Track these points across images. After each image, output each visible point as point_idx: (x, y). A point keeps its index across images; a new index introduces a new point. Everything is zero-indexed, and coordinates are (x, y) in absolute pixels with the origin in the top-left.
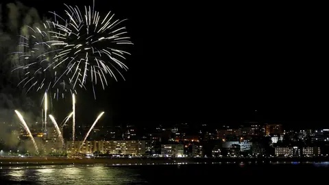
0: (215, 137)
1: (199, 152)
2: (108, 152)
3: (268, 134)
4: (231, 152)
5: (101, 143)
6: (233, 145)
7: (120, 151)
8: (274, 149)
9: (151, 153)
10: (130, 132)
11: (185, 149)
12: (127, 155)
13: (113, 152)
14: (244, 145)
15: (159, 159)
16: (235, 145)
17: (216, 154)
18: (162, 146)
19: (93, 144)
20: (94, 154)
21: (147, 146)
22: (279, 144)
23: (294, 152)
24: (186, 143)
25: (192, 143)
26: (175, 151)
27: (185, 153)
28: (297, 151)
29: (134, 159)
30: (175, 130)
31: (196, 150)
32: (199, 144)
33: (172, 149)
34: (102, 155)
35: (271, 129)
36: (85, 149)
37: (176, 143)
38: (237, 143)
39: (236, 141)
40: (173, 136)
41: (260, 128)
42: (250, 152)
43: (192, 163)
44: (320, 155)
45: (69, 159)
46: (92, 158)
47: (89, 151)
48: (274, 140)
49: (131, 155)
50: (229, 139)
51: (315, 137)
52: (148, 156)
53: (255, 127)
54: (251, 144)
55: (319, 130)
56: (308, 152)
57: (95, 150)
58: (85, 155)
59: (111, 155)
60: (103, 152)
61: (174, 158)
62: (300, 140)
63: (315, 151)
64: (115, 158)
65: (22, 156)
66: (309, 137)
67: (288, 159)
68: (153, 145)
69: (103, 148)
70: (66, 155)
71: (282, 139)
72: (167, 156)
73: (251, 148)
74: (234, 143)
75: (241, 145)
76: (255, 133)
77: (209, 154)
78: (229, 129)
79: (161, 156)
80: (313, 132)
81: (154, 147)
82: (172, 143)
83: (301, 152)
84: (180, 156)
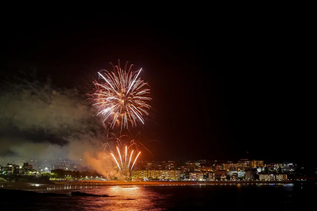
0: (223, 168)
1: (212, 177)
2: (157, 177)
3: (255, 167)
4: (232, 178)
5: (153, 172)
6: (234, 173)
7: (164, 177)
8: (259, 176)
9: (183, 178)
10: (170, 165)
11: (204, 176)
12: (168, 179)
13: (160, 178)
14: (241, 173)
15: (188, 182)
16: (235, 173)
17: (223, 179)
18: (190, 174)
19: (148, 172)
20: (148, 178)
21: (181, 174)
22: (262, 173)
23: (271, 178)
24: (205, 172)
25: (208, 172)
26: (198, 177)
27: (204, 178)
28: (273, 177)
29: (173, 182)
30: (198, 164)
31: (211, 176)
32: (212, 173)
33: (196, 176)
34: (153, 179)
35: (257, 163)
36: (143, 175)
37: (199, 172)
38: (236, 172)
39: (236, 171)
40: (197, 167)
41: (250, 163)
42: (244, 177)
43: (208, 184)
44: (287, 179)
45: (133, 182)
46: (147, 181)
47: (145, 177)
48: (259, 170)
49: (171, 179)
50: (231, 169)
51: (284, 168)
52: (182, 180)
53: (247, 162)
54: (244, 173)
55: (286, 164)
56: (280, 178)
57: (149, 176)
58: (142, 179)
59: (159, 179)
60: (153, 177)
61: (197, 181)
62: (275, 170)
63: (284, 177)
64: (161, 181)
65: (104, 180)
66: (280, 169)
67: (267, 182)
68: (184, 173)
69: (153, 175)
70: (131, 179)
71: (263, 169)
72: (193, 180)
73: (245, 175)
74: (234, 172)
75: (238, 173)
76: (247, 166)
77: (219, 179)
78: (231, 163)
79: (189, 180)
80: (283, 165)
81: (185, 175)
82: (196, 172)
83: (276, 177)
84: (201, 180)
